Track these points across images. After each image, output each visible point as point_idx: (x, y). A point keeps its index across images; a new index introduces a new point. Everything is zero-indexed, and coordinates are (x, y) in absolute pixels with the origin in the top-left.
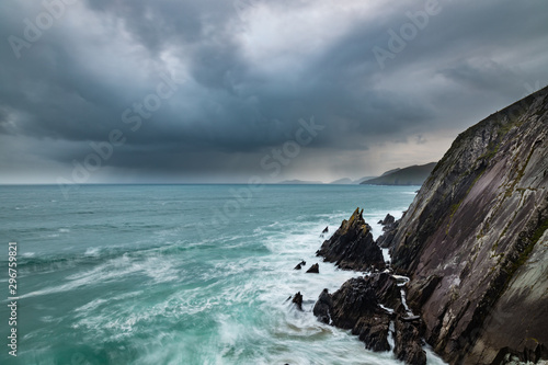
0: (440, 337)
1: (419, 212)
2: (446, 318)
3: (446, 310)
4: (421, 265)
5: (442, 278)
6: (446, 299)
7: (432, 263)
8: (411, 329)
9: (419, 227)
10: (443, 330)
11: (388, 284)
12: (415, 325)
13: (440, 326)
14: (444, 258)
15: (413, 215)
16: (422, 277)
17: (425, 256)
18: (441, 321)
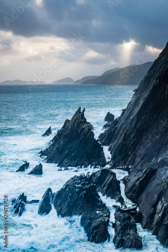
0: (154, 223)
1: (137, 110)
2: (159, 206)
3: (159, 199)
4: (138, 160)
5: (156, 170)
6: (159, 189)
7: (147, 157)
8: (129, 218)
9: (136, 124)
10: (157, 217)
11: (109, 178)
12: (133, 214)
13: (154, 213)
14: (158, 152)
15: (131, 113)
16: (139, 171)
17: (141, 151)
18: (155, 209)
